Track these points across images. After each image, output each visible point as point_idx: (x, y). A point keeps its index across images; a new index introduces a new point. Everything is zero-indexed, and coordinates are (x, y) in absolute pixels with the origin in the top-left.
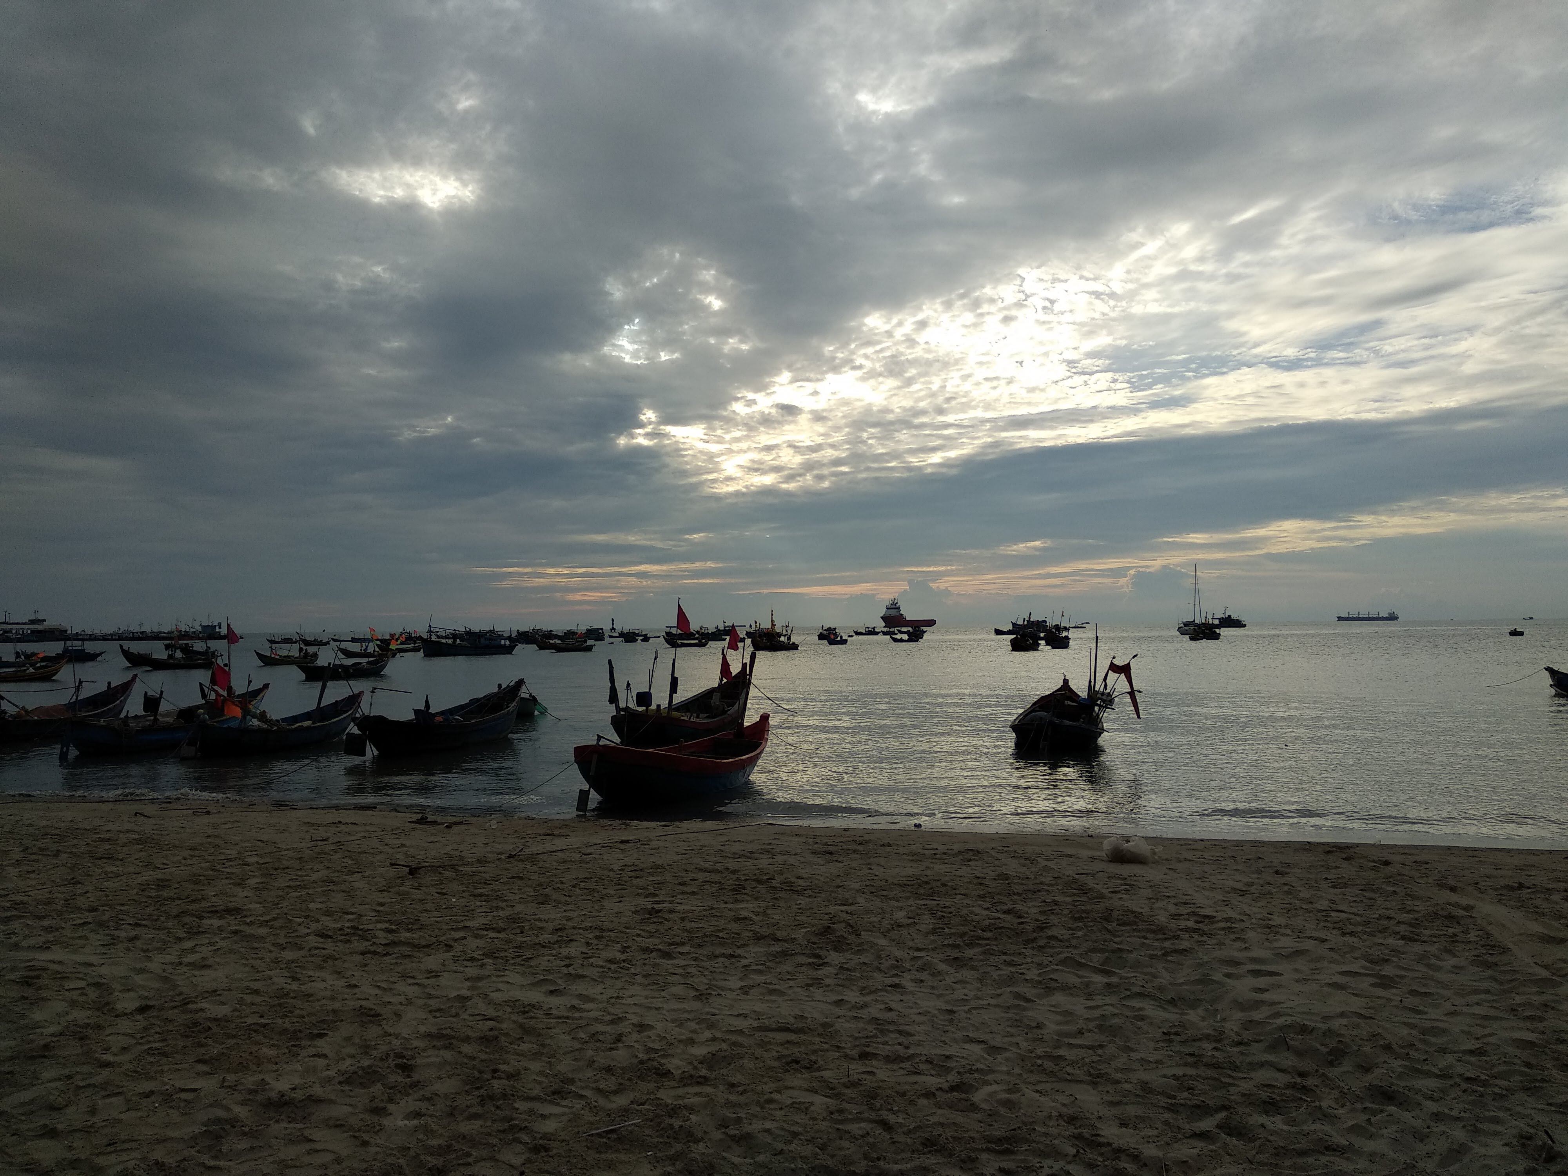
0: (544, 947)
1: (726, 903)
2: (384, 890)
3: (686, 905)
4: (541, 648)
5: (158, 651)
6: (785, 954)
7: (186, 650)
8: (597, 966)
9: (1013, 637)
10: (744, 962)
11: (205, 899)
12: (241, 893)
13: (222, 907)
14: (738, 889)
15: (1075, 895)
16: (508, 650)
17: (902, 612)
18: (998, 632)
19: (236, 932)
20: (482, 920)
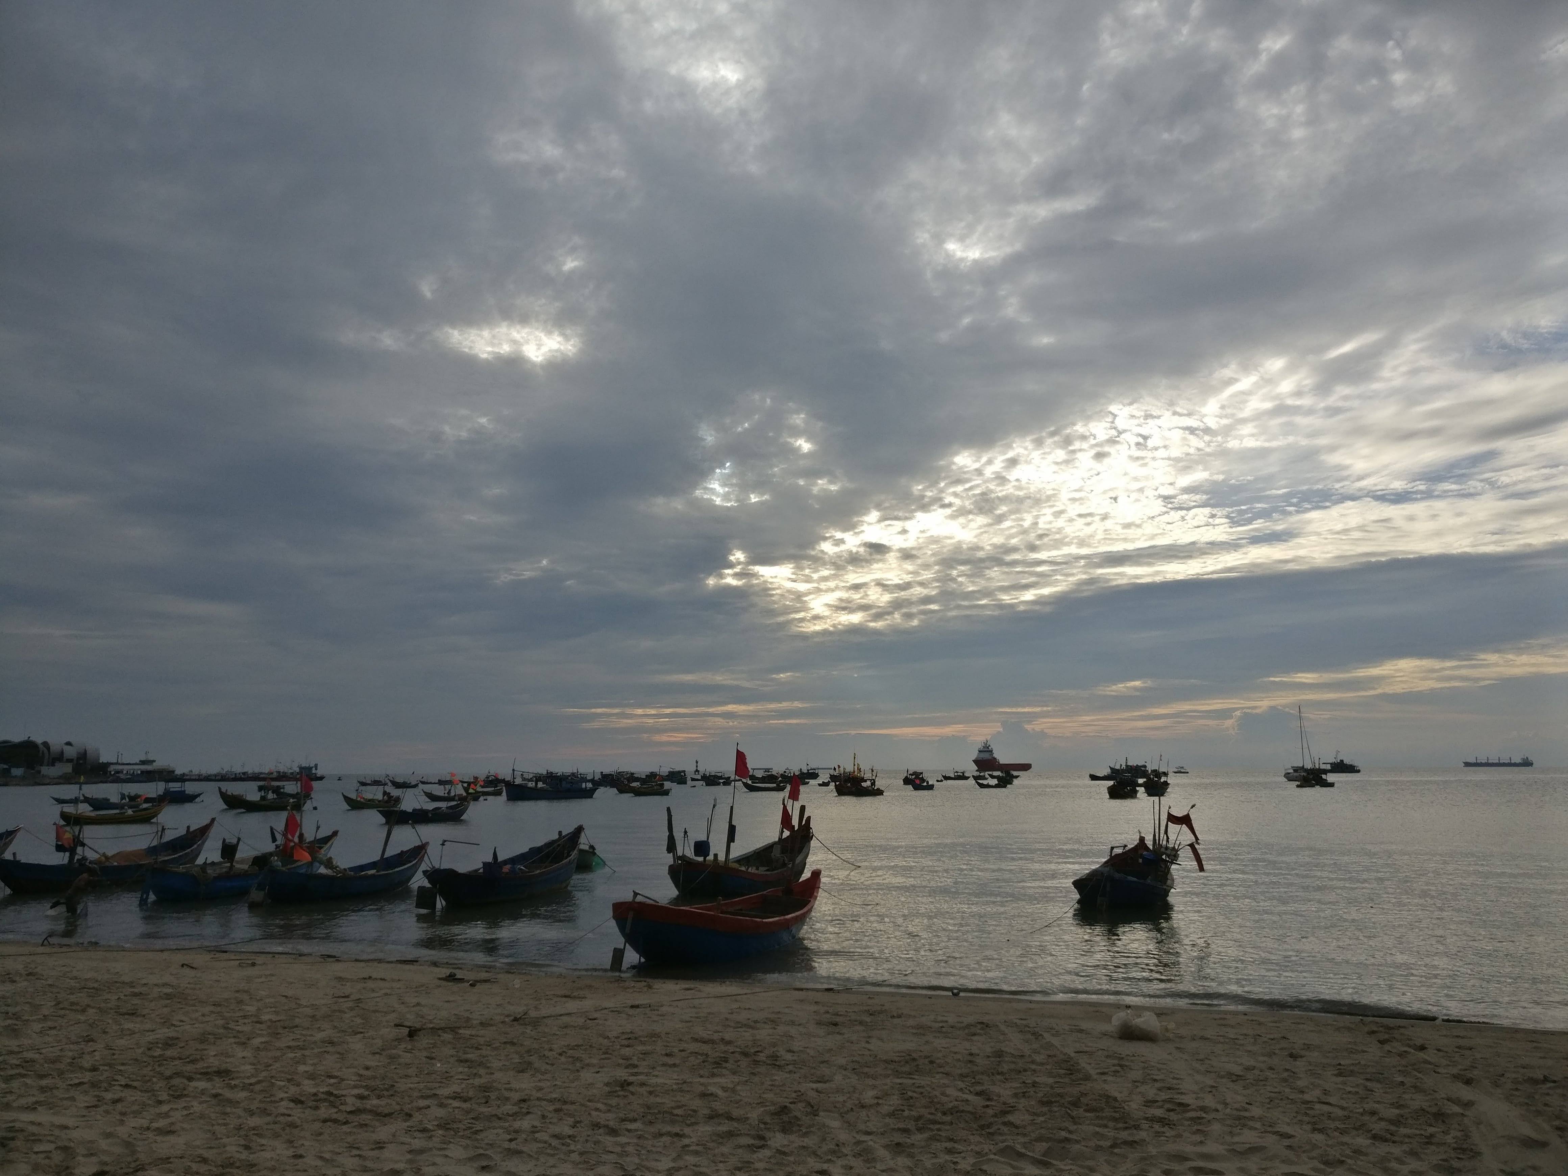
0: (500, 1119)
1: (701, 1077)
2: (377, 1053)
3: (663, 1078)
4: (621, 791)
5: (251, 792)
6: (730, 1134)
7: (276, 790)
8: (540, 1142)
9: (1111, 783)
10: (686, 1141)
11: (203, 1059)
12: (240, 1052)
13: (215, 1069)
14: (720, 1062)
15: (1060, 1076)
16: (588, 794)
17: (995, 755)
18: (1093, 778)
19: (216, 1096)
20: (456, 1088)
